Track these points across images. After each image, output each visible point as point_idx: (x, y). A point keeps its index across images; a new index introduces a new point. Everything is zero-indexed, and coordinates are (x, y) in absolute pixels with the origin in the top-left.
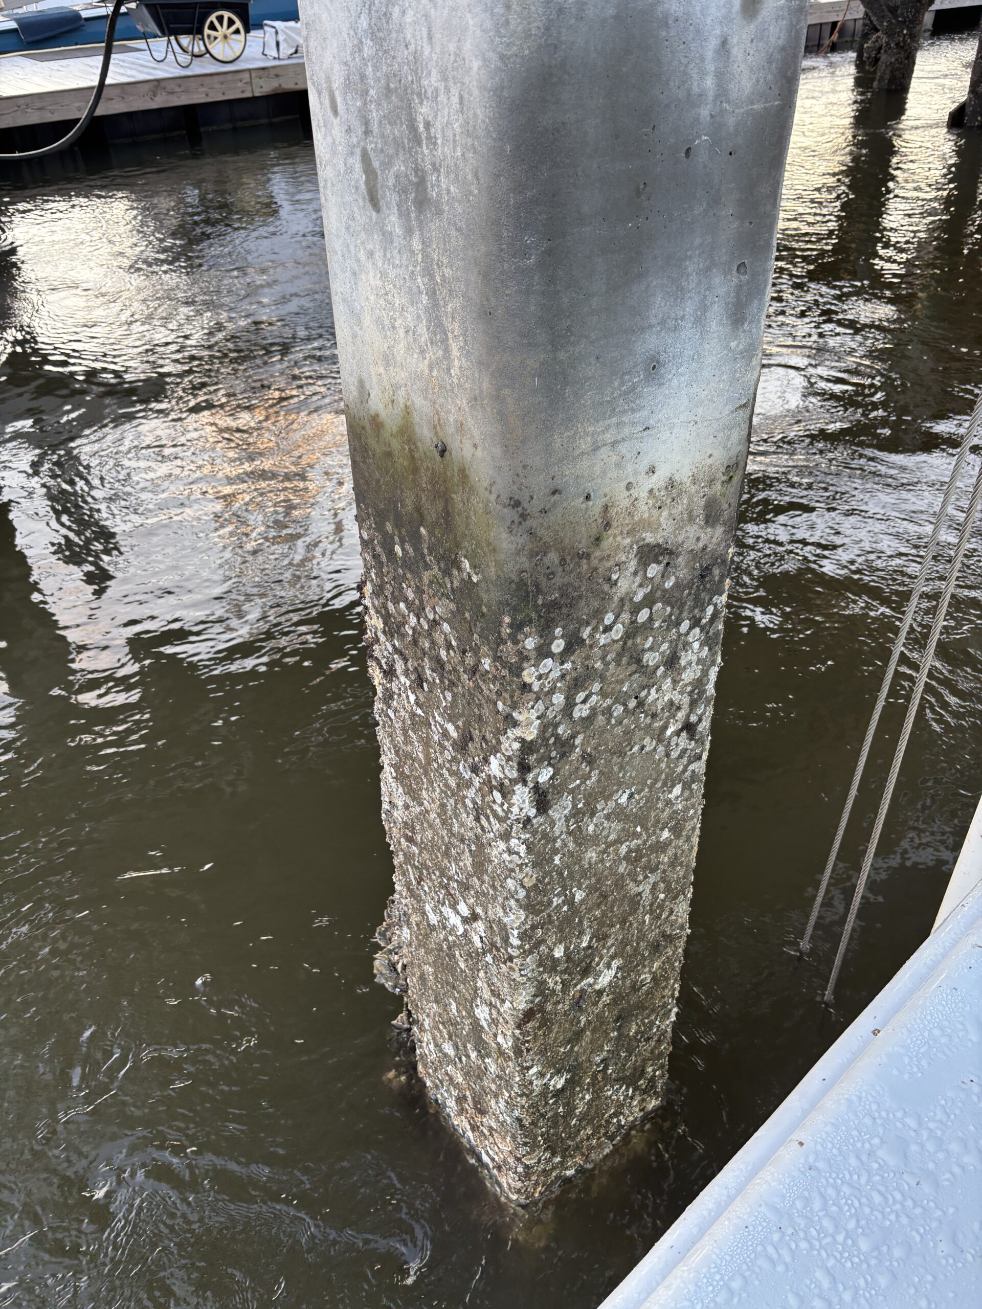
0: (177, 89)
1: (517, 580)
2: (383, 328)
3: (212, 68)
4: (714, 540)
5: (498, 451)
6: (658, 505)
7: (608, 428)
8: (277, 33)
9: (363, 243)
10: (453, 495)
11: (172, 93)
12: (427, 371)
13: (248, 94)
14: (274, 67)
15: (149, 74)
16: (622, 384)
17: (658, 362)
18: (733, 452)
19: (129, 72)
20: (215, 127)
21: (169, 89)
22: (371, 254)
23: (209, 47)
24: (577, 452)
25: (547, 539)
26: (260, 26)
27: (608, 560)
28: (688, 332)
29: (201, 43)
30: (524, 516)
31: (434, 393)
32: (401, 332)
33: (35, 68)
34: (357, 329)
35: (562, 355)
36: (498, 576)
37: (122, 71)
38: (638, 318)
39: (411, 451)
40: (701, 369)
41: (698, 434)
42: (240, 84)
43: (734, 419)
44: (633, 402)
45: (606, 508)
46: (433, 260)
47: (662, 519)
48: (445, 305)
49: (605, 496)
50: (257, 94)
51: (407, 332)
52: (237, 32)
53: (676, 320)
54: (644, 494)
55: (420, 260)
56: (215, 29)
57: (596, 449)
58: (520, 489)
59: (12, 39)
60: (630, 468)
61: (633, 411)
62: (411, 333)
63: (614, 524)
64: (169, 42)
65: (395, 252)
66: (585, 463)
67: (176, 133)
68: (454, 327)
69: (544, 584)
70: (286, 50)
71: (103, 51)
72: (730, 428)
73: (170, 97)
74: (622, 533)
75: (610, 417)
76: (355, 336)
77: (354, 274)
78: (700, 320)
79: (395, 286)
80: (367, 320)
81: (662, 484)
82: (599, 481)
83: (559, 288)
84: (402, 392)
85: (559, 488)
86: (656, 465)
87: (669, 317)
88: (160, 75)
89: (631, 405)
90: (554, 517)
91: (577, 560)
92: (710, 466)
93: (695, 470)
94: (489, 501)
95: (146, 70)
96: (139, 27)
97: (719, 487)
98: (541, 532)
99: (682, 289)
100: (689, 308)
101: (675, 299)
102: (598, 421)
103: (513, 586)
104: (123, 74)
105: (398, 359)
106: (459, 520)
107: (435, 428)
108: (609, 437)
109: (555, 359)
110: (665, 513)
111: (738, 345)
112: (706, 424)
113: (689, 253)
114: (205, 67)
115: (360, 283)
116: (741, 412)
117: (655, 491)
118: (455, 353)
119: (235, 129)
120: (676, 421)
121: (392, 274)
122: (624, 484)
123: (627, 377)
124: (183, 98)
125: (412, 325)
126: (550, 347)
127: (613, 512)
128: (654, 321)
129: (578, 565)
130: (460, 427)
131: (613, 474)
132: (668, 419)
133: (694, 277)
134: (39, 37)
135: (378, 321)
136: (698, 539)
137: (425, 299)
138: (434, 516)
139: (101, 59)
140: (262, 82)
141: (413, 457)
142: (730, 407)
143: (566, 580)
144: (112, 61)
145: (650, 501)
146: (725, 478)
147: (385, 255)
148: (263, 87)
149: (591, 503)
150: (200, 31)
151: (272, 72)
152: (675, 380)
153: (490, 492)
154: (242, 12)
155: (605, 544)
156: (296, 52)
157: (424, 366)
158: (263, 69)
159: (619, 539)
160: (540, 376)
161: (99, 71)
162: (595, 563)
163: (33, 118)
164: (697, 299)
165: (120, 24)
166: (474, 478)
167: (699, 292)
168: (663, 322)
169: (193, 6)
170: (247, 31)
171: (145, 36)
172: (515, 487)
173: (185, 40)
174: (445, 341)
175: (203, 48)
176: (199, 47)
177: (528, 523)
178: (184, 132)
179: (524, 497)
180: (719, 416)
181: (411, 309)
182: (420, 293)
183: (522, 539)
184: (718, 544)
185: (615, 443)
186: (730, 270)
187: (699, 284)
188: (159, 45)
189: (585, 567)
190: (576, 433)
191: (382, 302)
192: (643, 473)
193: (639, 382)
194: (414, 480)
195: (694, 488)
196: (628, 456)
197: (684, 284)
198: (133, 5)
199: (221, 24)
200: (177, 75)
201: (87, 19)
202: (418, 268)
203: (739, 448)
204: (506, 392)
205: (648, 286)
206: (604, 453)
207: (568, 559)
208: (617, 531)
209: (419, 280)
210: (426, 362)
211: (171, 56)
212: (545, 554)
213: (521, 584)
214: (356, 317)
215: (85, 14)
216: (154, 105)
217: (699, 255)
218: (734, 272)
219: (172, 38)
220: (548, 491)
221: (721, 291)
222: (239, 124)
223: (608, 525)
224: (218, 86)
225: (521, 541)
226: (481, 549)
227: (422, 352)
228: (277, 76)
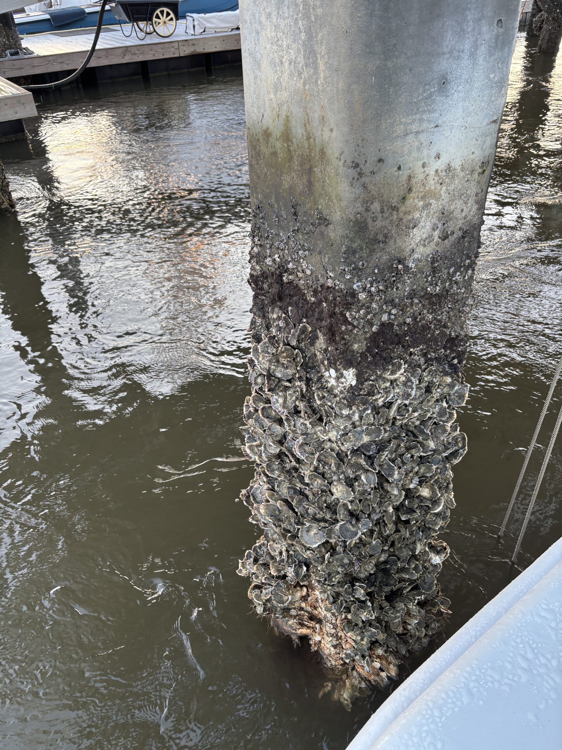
0: (137, 52)
1: (354, 220)
2: (275, 66)
3: (156, 40)
4: (471, 213)
5: (346, 129)
6: (440, 181)
7: (414, 121)
8: (194, 20)
9: (264, 9)
10: (315, 169)
11: (135, 54)
12: (302, 87)
13: (177, 55)
14: (192, 40)
15: (122, 43)
16: (424, 91)
17: (446, 80)
18: (487, 153)
19: (111, 42)
20: (158, 74)
21: (133, 52)
22: (269, 15)
23: (156, 28)
24: (395, 135)
25: (375, 193)
26: (184, 17)
27: (409, 215)
28: (465, 62)
29: (151, 26)
30: (360, 174)
31: (306, 101)
32: (286, 65)
33: (58, 40)
34: (257, 72)
35: (389, 64)
36: (342, 218)
37: (107, 42)
38: (436, 46)
39: (289, 146)
40: (472, 90)
41: (467, 136)
42: (172, 49)
43: (489, 129)
44: (430, 105)
45: (410, 177)
46: (310, 6)
47: (442, 192)
48: (317, 35)
49: (410, 169)
50: (182, 55)
51: (290, 63)
52: (171, 19)
53: (459, 52)
54: (433, 173)
55: (301, 9)
56: (159, 18)
57: (406, 135)
58: (359, 155)
59: (47, 25)
60: (425, 152)
61: (430, 112)
62: (293, 64)
63: (414, 190)
64: (133, 25)
65: (285, 9)
66: (399, 143)
67: (136, 77)
68: (322, 50)
69: (370, 224)
70: (199, 30)
71: (95, 32)
72: (485, 135)
73: (133, 56)
74: (418, 197)
75: (416, 114)
76: (256, 78)
77: (258, 33)
78: (473, 55)
79: (284, 33)
80: (265, 64)
81: (443, 167)
82: (407, 157)
83: (390, 15)
84: (285, 108)
85: (383, 158)
86: (441, 153)
87: (455, 49)
88: (128, 44)
89: (429, 107)
90: (378, 178)
91: (390, 211)
92: (473, 160)
93: (463, 161)
94: (338, 166)
95: (120, 41)
96: (117, 17)
97: (477, 176)
98: (370, 187)
99: (464, 31)
100: (467, 45)
101: (459, 37)
102: (408, 115)
103: (351, 223)
104: (107, 44)
105: (284, 84)
106: (317, 185)
107: (305, 125)
108: (414, 127)
109: (385, 66)
110: (444, 188)
111: (494, 78)
112: (472, 130)
113: (469, 6)
114: (154, 39)
115: (261, 39)
116: (493, 125)
117: (439, 171)
118: (322, 67)
119: (169, 75)
120: (454, 124)
121: (282, 24)
122: (421, 163)
123: (427, 87)
124: (140, 57)
125: (293, 57)
126: (382, 57)
127: (414, 181)
128: (445, 50)
129: (391, 215)
130: (323, 120)
131: (415, 154)
132: (449, 122)
133: (471, 23)
134: (62, 23)
135: (273, 63)
136: (462, 210)
137: (303, 36)
138: (301, 187)
139: (94, 35)
140: (185, 48)
141: (289, 150)
142: (487, 121)
143: (383, 224)
144: (100, 36)
145: (436, 178)
146: (481, 170)
147: (278, 13)
148: (185, 51)
149: (401, 172)
150: (151, 19)
151: (191, 42)
152: (456, 95)
153: (340, 160)
154: (174, 7)
155: (408, 202)
156: (204, 31)
157: (300, 85)
158: (186, 40)
159: (416, 201)
160: (375, 76)
161: (92, 42)
162: (401, 215)
163: (57, 68)
164: (472, 39)
165: (106, 16)
166: (329, 152)
167: (474, 35)
168: (451, 52)
169: (147, 5)
170: (177, 19)
171: (120, 23)
172: (356, 154)
173: (142, 24)
174: (315, 63)
175: (152, 29)
176: (150, 29)
177: (363, 180)
178: (141, 76)
179: (361, 162)
180: (480, 126)
181: (294, 46)
182: (301, 32)
183: (359, 190)
184: (474, 216)
185: (417, 133)
186: (493, 23)
187: (474, 29)
188: (128, 27)
189: (395, 217)
190: (394, 121)
191: (275, 47)
192: (433, 158)
193: (434, 92)
194: (289, 166)
195: (462, 174)
196: (425, 143)
197: (465, 27)
198: (113, 5)
199: (163, 15)
200: (137, 44)
201: (89, 13)
202: (300, 15)
203: (491, 151)
204: (354, 87)
205: (443, 24)
206: (410, 138)
207: (386, 208)
208: (415, 195)
209: (300, 24)
210: (302, 81)
211: (134, 34)
212: (372, 203)
213: (357, 222)
214: (257, 64)
215: (87, 10)
216: (124, 61)
217: (475, 9)
218: (495, 25)
219: (135, 24)
220: (376, 159)
221: (487, 37)
222: (172, 72)
223: (410, 190)
224: (160, 50)
225: (358, 192)
226: (332, 201)
227: (300, 74)
228: (193, 45)
